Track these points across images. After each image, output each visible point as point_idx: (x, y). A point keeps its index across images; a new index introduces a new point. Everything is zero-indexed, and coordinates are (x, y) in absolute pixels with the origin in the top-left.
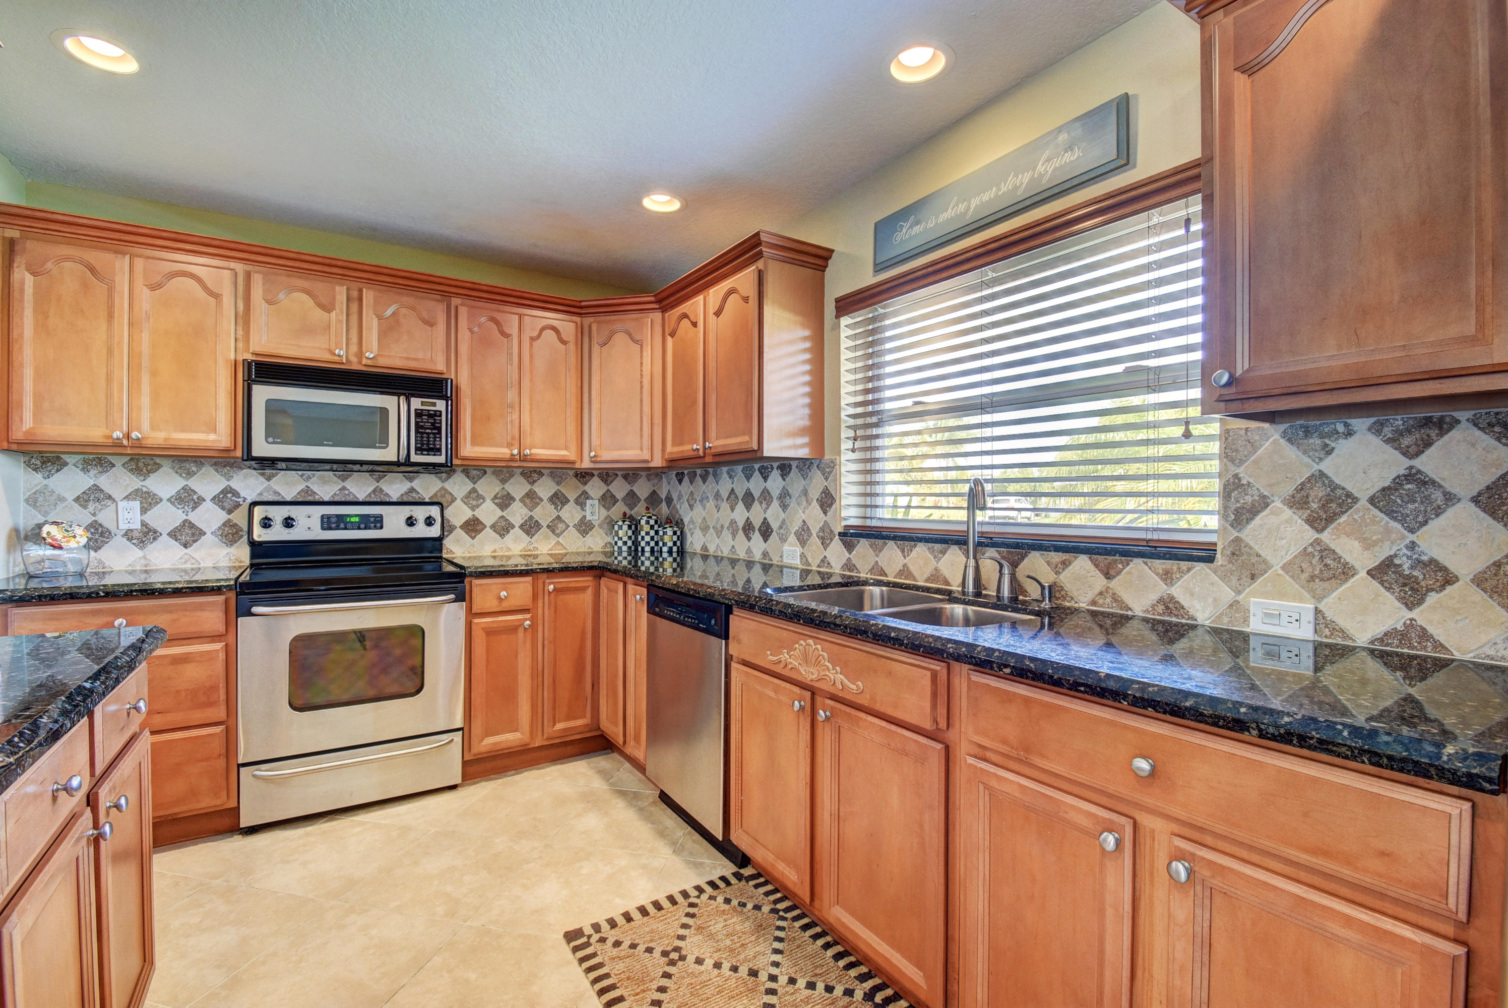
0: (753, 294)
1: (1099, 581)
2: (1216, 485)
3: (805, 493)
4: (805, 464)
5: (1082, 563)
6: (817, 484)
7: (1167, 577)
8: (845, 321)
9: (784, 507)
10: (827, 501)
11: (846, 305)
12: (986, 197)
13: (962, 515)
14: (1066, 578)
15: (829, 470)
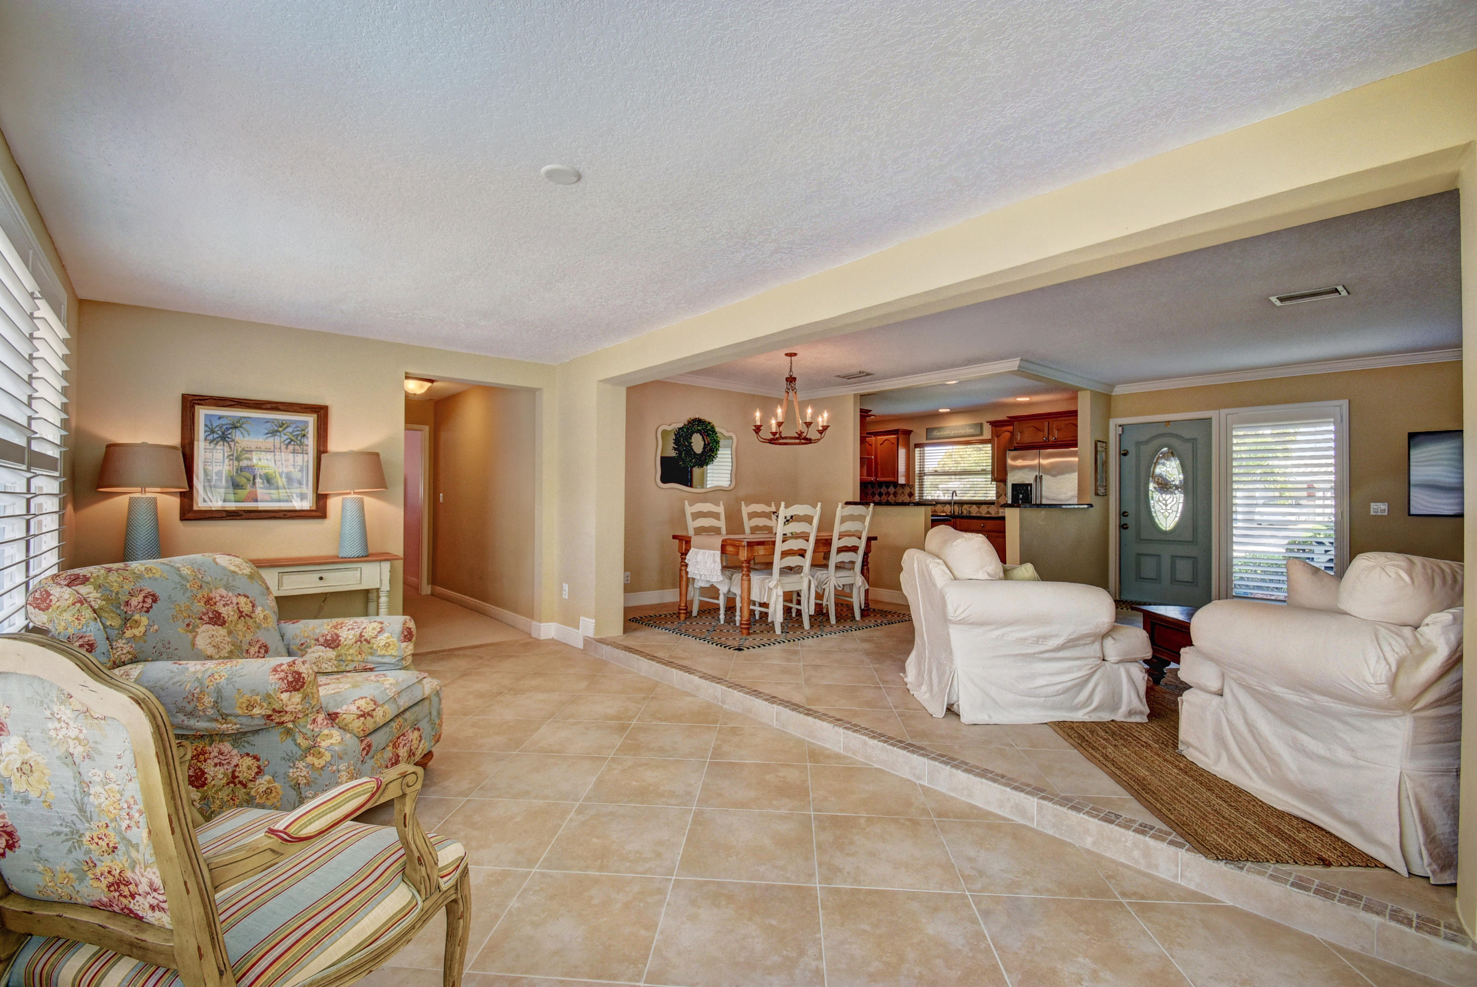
0: (895, 442)
1: (977, 509)
2: (995, 492)
3: (903, 492)
4: (903, 486)
5: (974, 506)
6: (907, 490)
7: (988, 508)
8: (917, 449)
9: (895, 496)
10: (911, 495)
11: (917, 446)
12: (956, 432)
13: (950, 498)
14: (971, 510)
15: (912, 487)
